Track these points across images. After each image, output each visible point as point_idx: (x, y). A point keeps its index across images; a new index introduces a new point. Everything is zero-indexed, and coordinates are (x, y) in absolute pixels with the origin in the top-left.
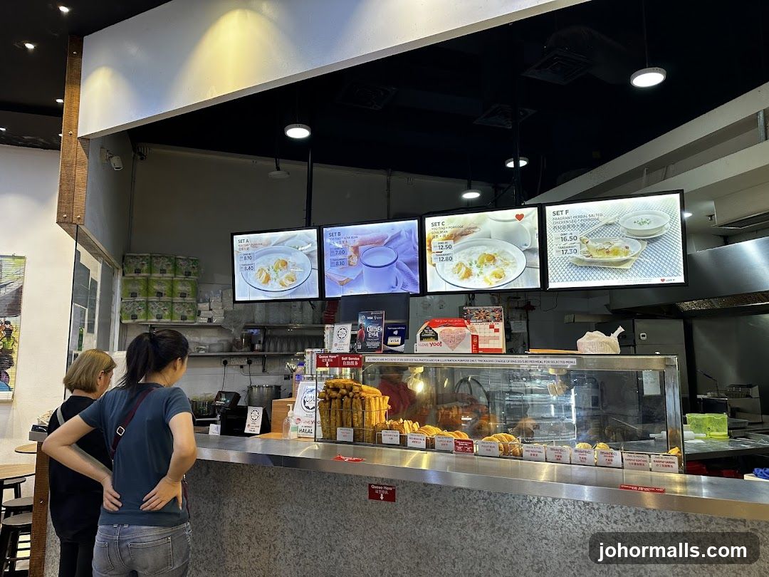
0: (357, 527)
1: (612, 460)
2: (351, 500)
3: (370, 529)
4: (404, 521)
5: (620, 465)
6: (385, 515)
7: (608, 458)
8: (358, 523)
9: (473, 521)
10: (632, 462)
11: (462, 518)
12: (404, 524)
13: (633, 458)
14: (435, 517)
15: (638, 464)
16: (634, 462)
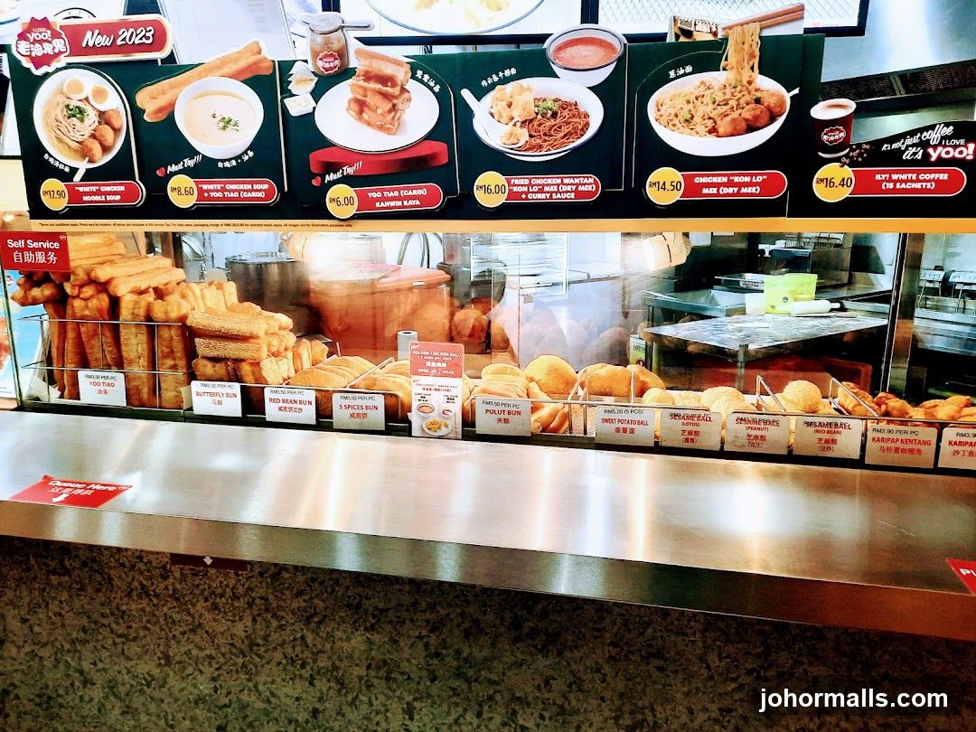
0: (146, 628)
1: (834, 441)
2: (123, 565)
3: (183, 633)
4: (274, 616)
5: (856, 455)
6: (219, 601)
7: (826, 436)
8: (148, 622)
9: (463, 615)
10: (889, 444)
11: (432, 607)
12: (275, 624)
13: (894, 436)
14: (359, 605)
15: (903, 451)
16: (893, 445)
